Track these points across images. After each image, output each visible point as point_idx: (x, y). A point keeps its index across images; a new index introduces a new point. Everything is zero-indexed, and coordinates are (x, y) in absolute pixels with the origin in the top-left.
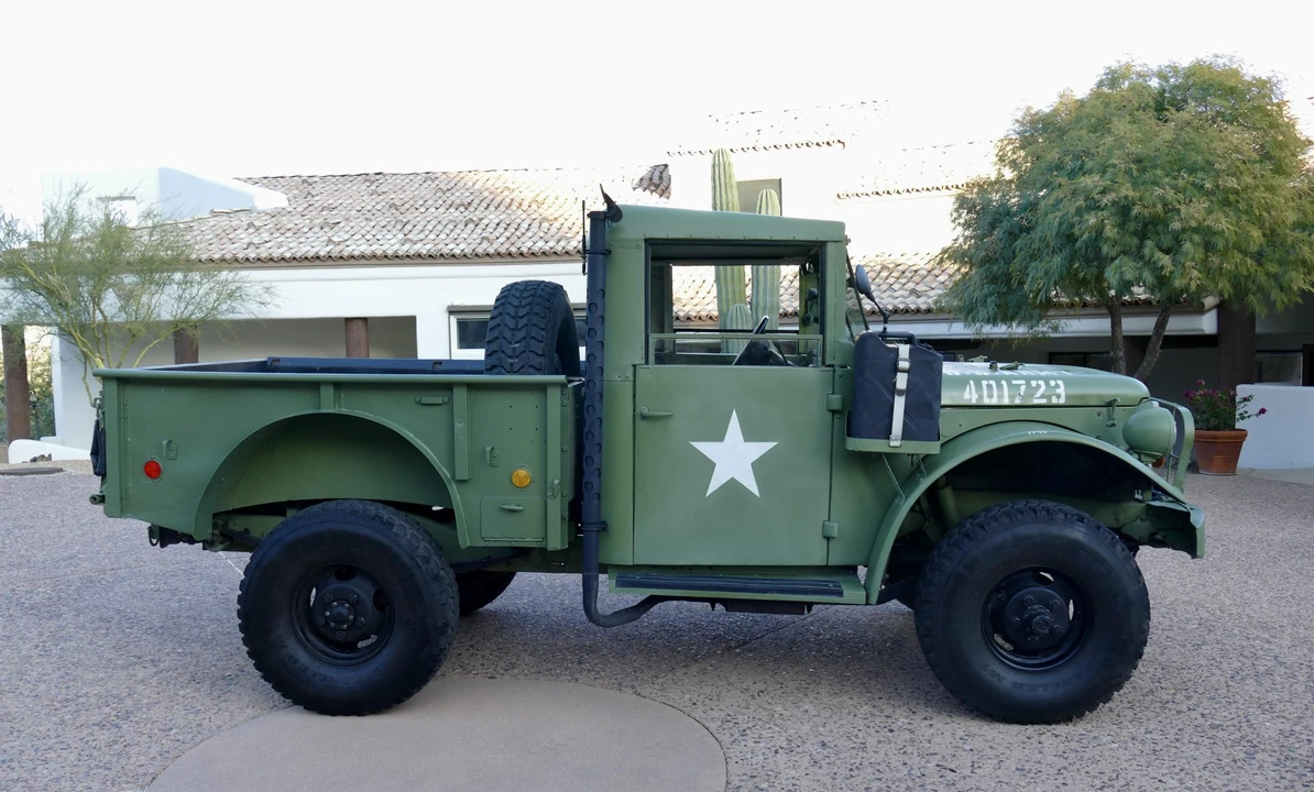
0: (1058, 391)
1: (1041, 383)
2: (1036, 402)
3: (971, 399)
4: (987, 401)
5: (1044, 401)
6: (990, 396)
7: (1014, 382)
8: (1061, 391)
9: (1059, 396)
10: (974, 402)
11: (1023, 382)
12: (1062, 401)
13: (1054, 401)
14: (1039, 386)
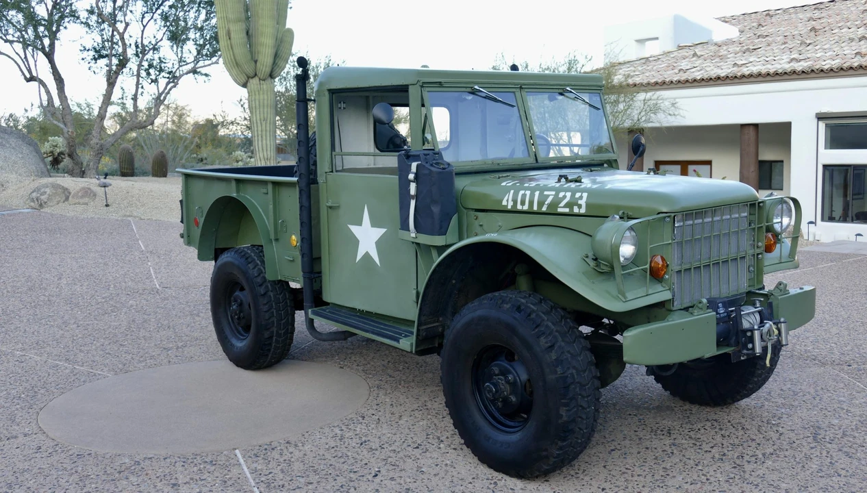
0: (580, 202)
1: (568, 194)
2: (560, 210)
3: (507, 206)
4: (519, 207)
5: (567, 210)
6: (523, 203)
7: (546, 193)
8: (583, 202)
9: (580, 206)
10: (509, 207)
11: (554, 193)
12: (583, 211)
13: (576, 210)
14: (565, 197)
